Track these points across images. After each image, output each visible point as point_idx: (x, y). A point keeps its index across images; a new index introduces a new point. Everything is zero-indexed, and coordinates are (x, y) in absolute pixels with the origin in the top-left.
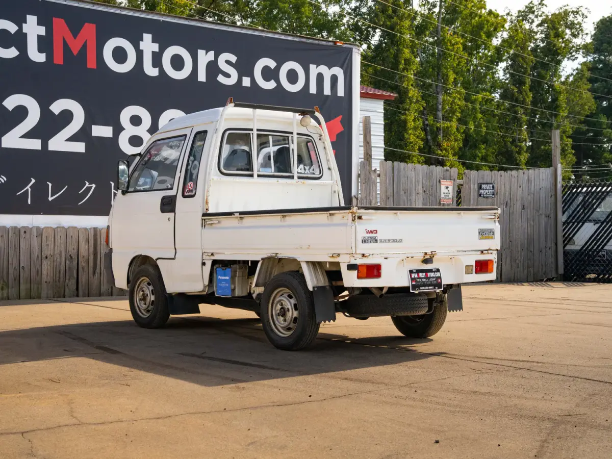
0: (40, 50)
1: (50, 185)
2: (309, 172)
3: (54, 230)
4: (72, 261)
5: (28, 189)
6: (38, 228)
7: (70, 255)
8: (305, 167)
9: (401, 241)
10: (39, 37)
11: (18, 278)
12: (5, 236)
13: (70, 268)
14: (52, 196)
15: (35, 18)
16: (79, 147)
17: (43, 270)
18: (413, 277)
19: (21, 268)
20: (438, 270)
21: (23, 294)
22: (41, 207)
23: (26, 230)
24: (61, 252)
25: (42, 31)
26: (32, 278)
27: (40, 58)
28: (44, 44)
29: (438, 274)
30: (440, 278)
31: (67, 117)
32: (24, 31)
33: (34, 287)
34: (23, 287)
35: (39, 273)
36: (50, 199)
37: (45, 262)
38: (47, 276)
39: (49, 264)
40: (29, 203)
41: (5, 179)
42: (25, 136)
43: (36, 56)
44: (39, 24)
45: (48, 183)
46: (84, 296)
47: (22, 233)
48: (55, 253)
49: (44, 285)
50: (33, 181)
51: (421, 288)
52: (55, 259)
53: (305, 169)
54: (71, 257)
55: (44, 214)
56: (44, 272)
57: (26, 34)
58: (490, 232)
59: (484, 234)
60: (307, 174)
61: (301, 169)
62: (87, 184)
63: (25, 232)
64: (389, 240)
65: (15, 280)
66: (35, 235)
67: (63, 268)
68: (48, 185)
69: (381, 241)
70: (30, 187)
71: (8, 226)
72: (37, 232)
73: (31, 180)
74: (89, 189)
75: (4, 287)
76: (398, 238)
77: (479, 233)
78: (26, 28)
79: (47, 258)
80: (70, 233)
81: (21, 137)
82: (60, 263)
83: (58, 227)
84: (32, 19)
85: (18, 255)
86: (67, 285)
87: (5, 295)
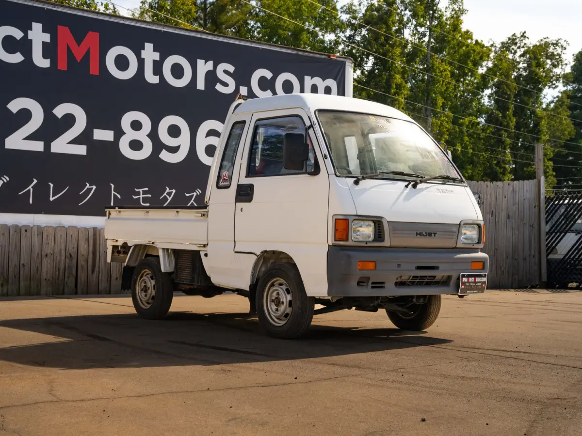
0: (45, 56)
1: (52, 185)
3: (55, 229)
4: (72, 260)
5: (30, 190)
6: (39, 227)
7: (70, 254)
10: (44, 43)
11: (18, 276)
12: (6, 234)
13: (69, 267)
14: (53, 197)
15: (40, 25)
16: (81, 150)
17: (43, 267)
19: (21, 266)
21: (22, 291)
22: (42, 206)
23: (27, 228)
24: (61, 250)
25: (47, 38)
26: (32, 276)
27: (45, 63)
28: (48, 50)
31: (69, 120)
32: (29, 38)
33: (34, 284)
34: (22, 284)
35: (39, 270)
36: (52, 199)
37: (45, 260)
38: (47, 274)
39: (49, 262)
40: (31, 202)
41: (8, 179)
42: (28, 138)
43: (41, 62)
44: (44, 31)
45: (49, 183)
46: (83, 293)
47: (23, 230)
48: (56, 251)
49: (44, 283)
50: (35, 181)
52: (55, 257)
54: (71, 256)
55: (45, 213)
56: (44, 270)
57: (31, 41)
62: (88, 186)
63: (26, 231)
65: (15, 277)
66: (36, 234)
67: (62, 267)
68: (50, 185)
70: (32, 187)
71: (9, 225)
72: (38, 231)
73: (33, 181)
74: (89, 190)
75: (4, 283)
78: (31, 35)
79: (47, 255)
80: (70, 233)
81: (25, 139)
82: (60, 262)
83: (58, 227)
84: (37, 27)
85: (19, 253)
86: (66, 283)
87: (5, 291)
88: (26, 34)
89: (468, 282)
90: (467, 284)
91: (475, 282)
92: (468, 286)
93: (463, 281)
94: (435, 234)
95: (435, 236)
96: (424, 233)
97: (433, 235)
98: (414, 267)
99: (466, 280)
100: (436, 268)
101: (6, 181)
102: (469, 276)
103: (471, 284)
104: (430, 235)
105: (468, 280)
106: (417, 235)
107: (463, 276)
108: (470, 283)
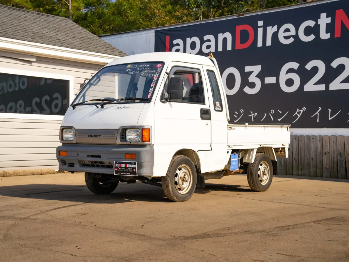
0: (327, 32)
1: (330, 110)
3: (329, 137)
4: (342, 157)
5: (317, 114)
6: (320, 136)
7: (340, 153)
10: (327, 24)
11: (309, 165)
12: (302, 140)
13: (340, 161)
14: (331, 117)
15: (325, 14)
17: (323, 161)
19: (311, 159)
21: (312, 174)
22: (325, 124)
23: (314, 137)
24: (334, 150)
25: (329, 20)
26: (317, 165)
27: (327, 36)
28: (330, 28)
32: (318, 24)
33: (318, 171)
34: (312, 170)
35: (321, 162)
36: (330, 119)
37: (324, 156)
38: (326, 165)
39: (327, 157)
40: (318, 121)
41: (305, 109)
42: (316, 84)
44: (327, 17)
45: (328, 109)
47: (311, 139)
48: (331, 151)
49: (325, 170)
50: (320, 109)
52: (331, 155)
54: (341, 154)
55: (326, 128)
56: (325, 162)
57: (319, 25)
63: (313, 138)
65: (308, 165)
66: (319, 140)
67: (335, 160)
68: (329, 110)
70: (319, 112)
71: (304, 135)
72: (320, 139)
73: (319, 108)
75: (302, 168)
78: (320, 22)
79: (325, 153)
80: (339, 139)
81: (314, 85)
82: (334, 158)
83: (331, 136)
84: (323, 15)
85: (309, 151)
86: (339, 171)
87: (303, 173)
88: (317, 22)
89: (120, 167)
90: (120, 168)
91: (126, 167)
92: (120, 169)
93: (116, 166)
94: (99, 136)
95: (99, 137)
96: (93, 135)
97: (98, 136)
98: (85, 155)
99: (118, 165)
100: (99, 157)
101: (304, 110)
102: (120, 163)
103: (123, 169)
104: (96, 136)
105: (120, 165)
106: (88, 137)
107: (116, 163)
108: (122, 167)
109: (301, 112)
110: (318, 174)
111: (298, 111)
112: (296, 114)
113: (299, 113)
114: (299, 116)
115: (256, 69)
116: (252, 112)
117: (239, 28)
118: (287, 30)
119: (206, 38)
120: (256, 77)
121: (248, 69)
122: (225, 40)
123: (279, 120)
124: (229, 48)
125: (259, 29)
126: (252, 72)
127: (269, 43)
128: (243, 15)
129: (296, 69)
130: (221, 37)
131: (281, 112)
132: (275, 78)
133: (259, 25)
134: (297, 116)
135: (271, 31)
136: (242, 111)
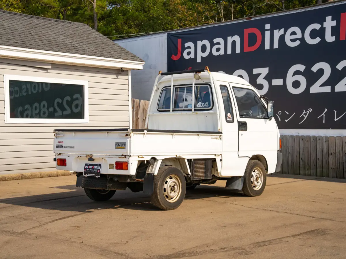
1: (336, 112)
2: (203, 106)
3: (335, 138)
5: (323, 115)
6: (326, 137)
8: (202, 103)
9: (73, 147)
11: (316, 165)
12: (309, 141)
14: (336, 119)
15: (330, 17)
17: (329, 161)
18: (86, 167)
19: (317, 159)
20: (100, 165)
21: (318, 174)
22: (330, 125)
23: (320, 138)
24: (340, 151)
25: (334, 23)
26: (323, 166)
28: (335, 31)
29: (99, 168)
30: (99, 169)
32: (324, 27)
33: (325, 171)
34: (318, 170)
35: (327, 162)
36: (336, 120)
37: (330, 157)
38: (332, 165)
39: (333, 157)
40: (324, 122)
41: (312, 110)
42: (322, 85)
43: (330, 38)
44: (333, 20)
47: (318, 139)
48: (336, 151)
49: (331, 171)
50: (326, 110)
51: (89, 174)
52: (336, 155)
53: (201, 105)
55: (332, 129)
56: (331, 163)
58: (123, 144)
59: (119, 145)
60: (203, 107)
61: (199, 105)
63: (319, 139)
64: (68, 147)
65: (314, 165)
66: (325, 141)
67: (341, 161)
68: (334, 112)
69: (65, 147)
70: (324, 114)
71: (311, 136)
72: (326, 140)
73: (325, 110)
75: (309, 168)
76: (72, 146)
77: (116, 144)
79: (331, 154)
80: (344, 140)
81: (319, 86)
82: (340, 158)
83: (337, 137)
85: (316, 151)
86: (345, 171)
87: (309, 173)
88: (322, 25)
101: (311, 111)
109: (307, 113)
110: (325, 173)
111: (304, 112)
112: (303, 115)
113: (305, 114)
114: (306, 117)
115: (264, 71)
116: (260, 113)
117: (247, 32)
118: (294, 33)
119: (215, 41)
120: (263, 79)
121: (256, 71)
122: (234, 43)
123: (286, 121)
124: (238, 50)
125: (266, 32)
126: (260, 74)
127: (276, 46)
128: (251, 19)
129: (302, 71)
130: (230, 39)
131: (288, 113)
132: (282, 80)
133: (266, 28)
134: (303, 117)
135: (277, 34)
136: (251, 112)
